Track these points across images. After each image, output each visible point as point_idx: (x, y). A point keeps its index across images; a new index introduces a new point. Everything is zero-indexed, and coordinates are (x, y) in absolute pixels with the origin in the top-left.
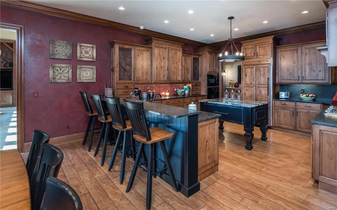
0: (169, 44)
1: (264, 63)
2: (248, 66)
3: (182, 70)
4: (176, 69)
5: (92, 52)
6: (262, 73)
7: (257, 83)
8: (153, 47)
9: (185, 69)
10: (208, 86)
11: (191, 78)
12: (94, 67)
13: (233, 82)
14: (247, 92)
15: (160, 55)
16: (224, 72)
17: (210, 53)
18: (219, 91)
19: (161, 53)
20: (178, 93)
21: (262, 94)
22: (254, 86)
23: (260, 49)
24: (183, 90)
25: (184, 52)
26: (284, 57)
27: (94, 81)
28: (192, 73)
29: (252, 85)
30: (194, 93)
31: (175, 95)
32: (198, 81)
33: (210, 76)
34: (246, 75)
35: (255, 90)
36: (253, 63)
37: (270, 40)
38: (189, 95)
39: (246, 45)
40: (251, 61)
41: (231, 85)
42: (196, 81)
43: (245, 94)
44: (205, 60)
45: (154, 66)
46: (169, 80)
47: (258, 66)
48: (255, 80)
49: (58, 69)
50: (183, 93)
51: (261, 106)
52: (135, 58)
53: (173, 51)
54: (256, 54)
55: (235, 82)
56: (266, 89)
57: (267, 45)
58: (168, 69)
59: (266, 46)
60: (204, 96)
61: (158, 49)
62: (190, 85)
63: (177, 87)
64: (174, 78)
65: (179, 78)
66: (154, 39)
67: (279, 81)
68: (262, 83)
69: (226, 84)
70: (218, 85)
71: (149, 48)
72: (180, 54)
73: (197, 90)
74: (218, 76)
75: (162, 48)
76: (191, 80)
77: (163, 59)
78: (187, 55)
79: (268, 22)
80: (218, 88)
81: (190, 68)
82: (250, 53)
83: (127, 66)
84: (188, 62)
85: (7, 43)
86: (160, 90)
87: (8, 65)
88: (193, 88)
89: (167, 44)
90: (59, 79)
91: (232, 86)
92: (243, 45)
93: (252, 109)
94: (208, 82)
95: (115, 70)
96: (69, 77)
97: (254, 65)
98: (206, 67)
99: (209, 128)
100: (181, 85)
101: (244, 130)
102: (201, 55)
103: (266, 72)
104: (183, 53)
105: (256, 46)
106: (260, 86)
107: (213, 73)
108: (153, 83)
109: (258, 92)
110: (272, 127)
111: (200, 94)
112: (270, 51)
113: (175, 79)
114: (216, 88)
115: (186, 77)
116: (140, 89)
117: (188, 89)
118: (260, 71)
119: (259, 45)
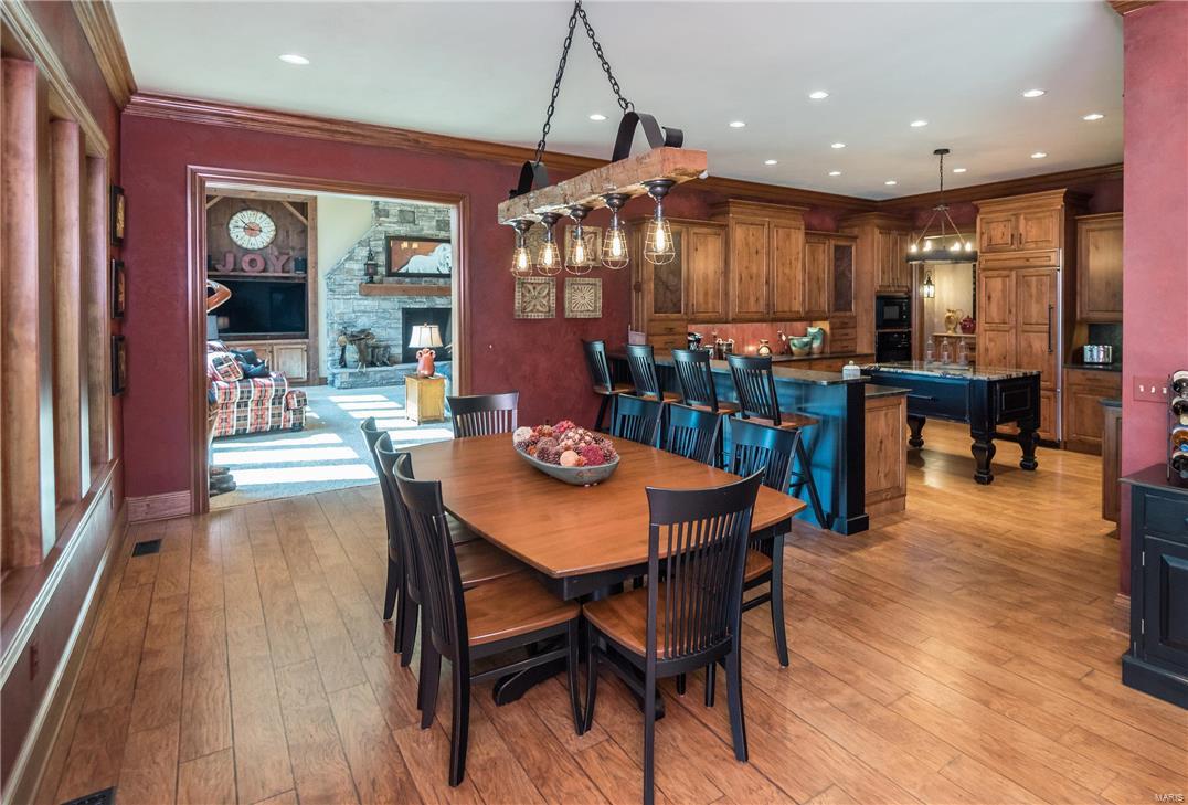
0: (771, 214)
1: (1039, 263)
2: (996, 273)
3: (804, 284)
4: (789, 280)
5: (594, 245)
6: (1034, 290)
7: (1021, 320)
8: (732, 223)
9: (812, 279)
10: (878, 327)
11: (829, 305)
12: (598, 282)
13: (959, 314)
14: (993, 344)
15: (747, 244)
16: (929, 282)
17: (885, 230)
18: (910, 345)
19: (751, 239)
20: (793, 348)
21: (1034, 351)
22: (1011, 328)
23: (1030, 223)
24: (806, 340)
25: (811, 233)
26: (1097, 248)
27: (599, 314)
28: (832, 292)
29: (1006, 327)
30: (838, 347)
31: (783, 354)
32: (848, 314)
33: (884, 300)
34: (989, 298)
35: (1014, 341)
36: (1008, 263)
37: (1056, 199)
38: (822, 353)
39: (990, 212)
40: (1004, 257)
41: (952, 326)
42: (842, 314)
43: (987, 350)
44: (869, 255)
45: (734, 275)
46: (771, 312)
47: (1025, 272)
48: (1014, 311)
49: (531, 287)
50: (807, 348)
51: (1017, 379)
52: (688, 256)
53: (780, 230)
54: (1017, 239)
55: (965, 316)
56: (1046, 335)
57: (1048, 214)
58: (767, 282)
59: (1045, 217)
60: (866, 356)
61: (744, 227)
62: (826, 326)
63: (788, 332)
64: (781, 306)
65: (797, 306)
66: (734, 203)
67: (1084, 316)
68: (1033, 322)
69: (936, 320)
70: (910, 325)
71: (721, 226)
72: (798, 237)
73: (846, 340)
74: (909, 298)
75: (752, 224)
76: (829, 311)
77: (755, 255)
78: (816, 240)
79: (1044, 155)
80: (909, 335)
81: (826, 276)
82: (1000, 233)
83: (671, 277)
84: (821, 258)
85: (293, 204)
86: (743, 339)
87: (292, 264)
88: (833, 334)
89: (764, 212)
90: (532, 311)
91: (955, 329)
92: (982, 210)
93: (991, 384)
94: (880, 313)
95: (645, 286)
96: (549, 307)
97: (1011, 269)
98: (872, 273)
99: (886, 414)
100: (799, 325)
101: (972, 436)
102: (856, 237)
103: (1046, 289)
104: (806, 234)
105: (1017, 216)
106: (1028, 328)
107: (893, 289)
108: (730, 318)
109: (1024, 344)
110: (1062, 445)
111: (855, 352)
112: (1056, 229)
113: (786, 309)
114: (903, 333)
115: (813, 301)
116: (698, 335)
117: (820, 337)
118: (1029, 286)
119: (1026, 214)
